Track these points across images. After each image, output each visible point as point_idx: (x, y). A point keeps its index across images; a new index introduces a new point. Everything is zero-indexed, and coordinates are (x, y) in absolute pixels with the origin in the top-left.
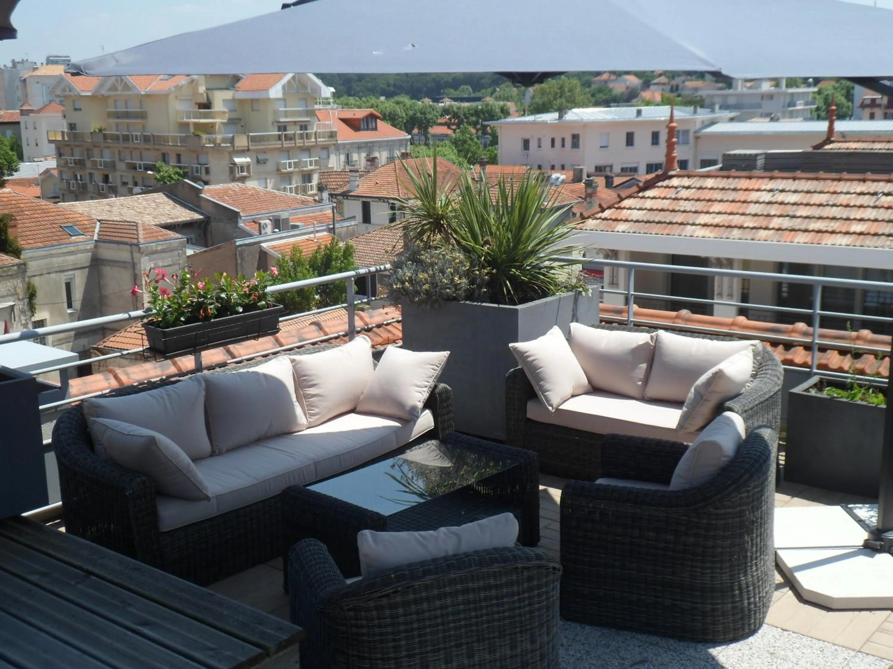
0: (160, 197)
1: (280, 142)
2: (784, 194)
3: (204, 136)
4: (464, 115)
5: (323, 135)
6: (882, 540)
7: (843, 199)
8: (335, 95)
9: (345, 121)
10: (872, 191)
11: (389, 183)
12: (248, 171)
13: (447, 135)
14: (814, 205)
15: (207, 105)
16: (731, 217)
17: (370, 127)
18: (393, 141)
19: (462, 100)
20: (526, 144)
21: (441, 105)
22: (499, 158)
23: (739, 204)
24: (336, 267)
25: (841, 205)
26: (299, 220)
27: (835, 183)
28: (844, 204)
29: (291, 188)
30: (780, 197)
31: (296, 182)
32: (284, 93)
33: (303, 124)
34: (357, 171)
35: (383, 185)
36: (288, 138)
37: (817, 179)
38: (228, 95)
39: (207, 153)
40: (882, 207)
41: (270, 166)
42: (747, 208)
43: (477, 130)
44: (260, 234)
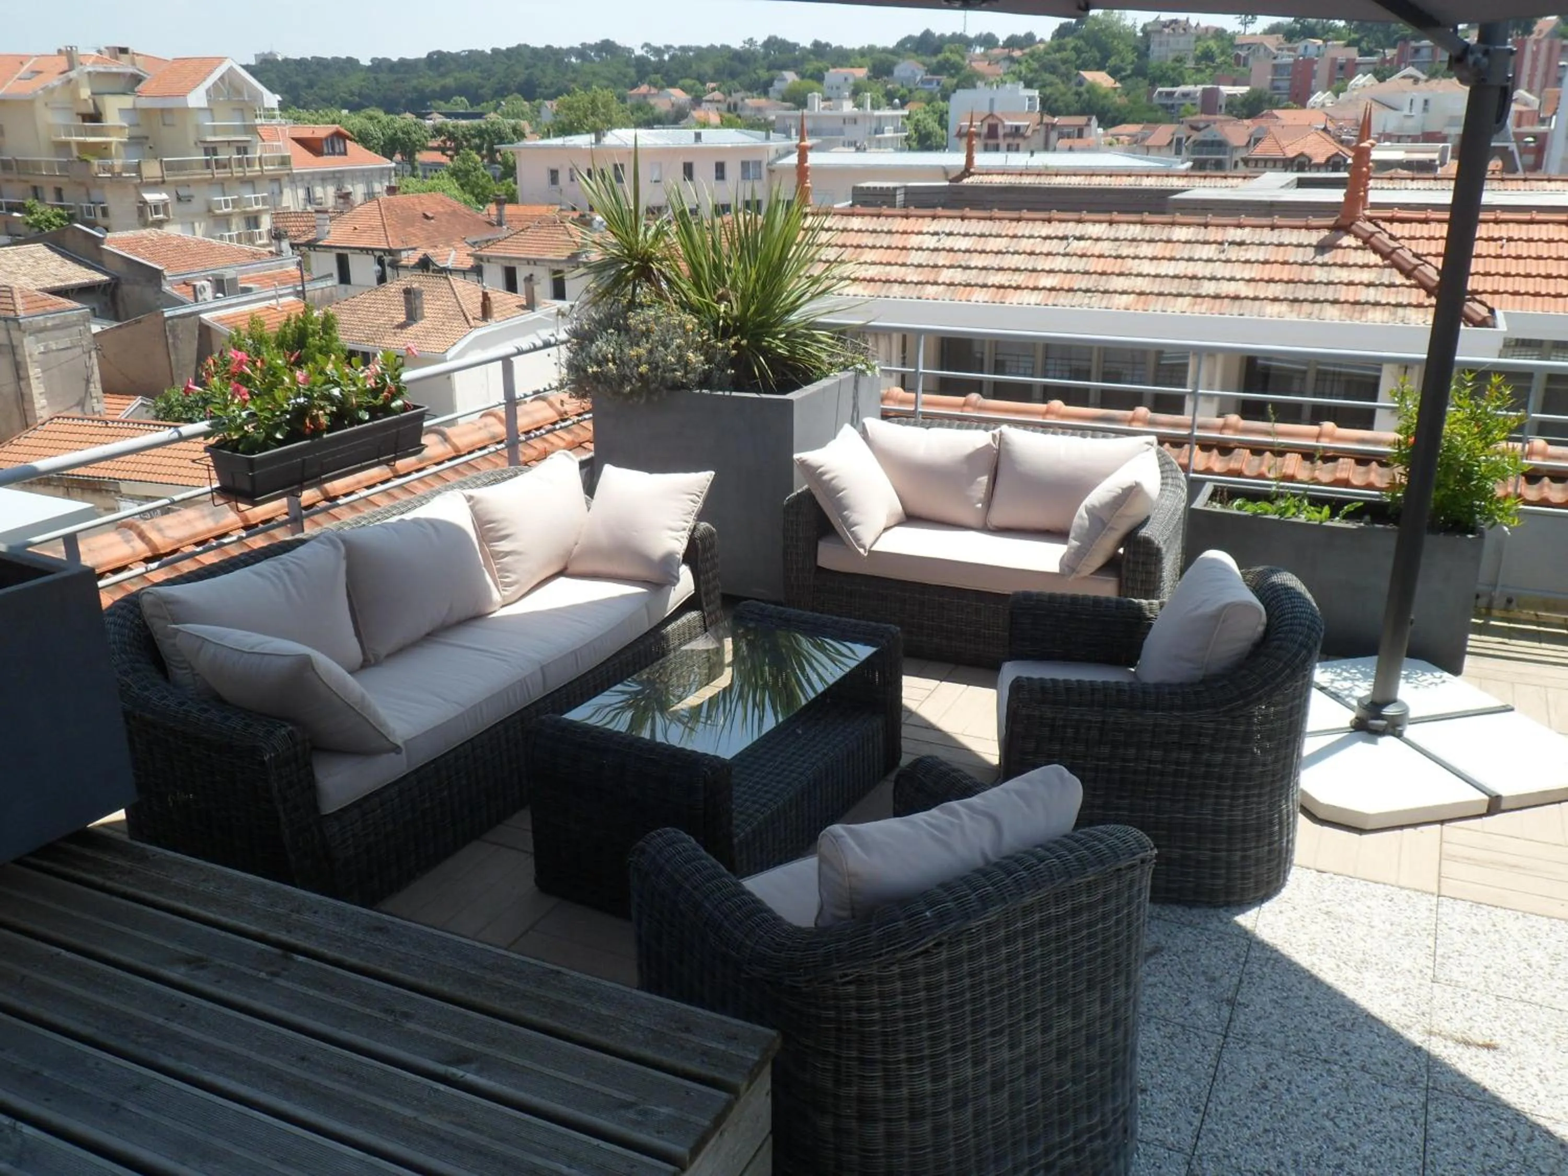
0: (39, 250)
1: (209, 171)
2: (951, 238)
3: (95, 162)
4: (464, 136)
5: (271, 161)
6: (1382, 717)
7: (1026, 245)
8: (283, 106)
9: (301, 141)
10: (1061, 235)
11: (373, 229)
12: (166, 213)
13: (441, 165)
14: (992, 252)
15: (95, 117)
16: (888, 268)
17: (337, 150)
18: (371, 170)
19: (457, 116)
20: (554, 174)
21: (428, 123)
22: (519, 193)
23: (897, 252)
24: (314, 346)
25: (1024, 253)
26: (249, 280)
27: (1014, 224)
28: (1028, 251)
29: (230, 237)
30: (948, 242)
31: (237, 227)
32: (209, 101)
33: (240, 144)
34: (326, 212)
35: (365, 232)
36: (220, 165)
37: (991, 219)
38: (127, 102)
39: (102, 187)
40: (1075, 254)
41: (198, 204)
42: (907, 256)
43: (483, 158)
44: (196, 300)
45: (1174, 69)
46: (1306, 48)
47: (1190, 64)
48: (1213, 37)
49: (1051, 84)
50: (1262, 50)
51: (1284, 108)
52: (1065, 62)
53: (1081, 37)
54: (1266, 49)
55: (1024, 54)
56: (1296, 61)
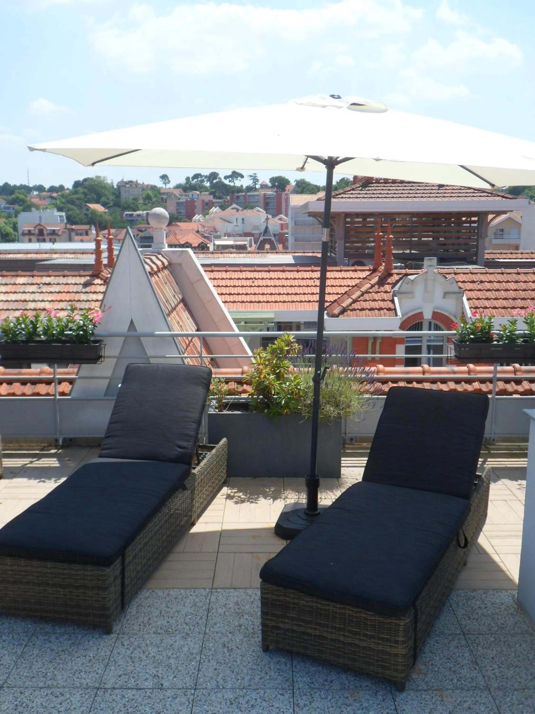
45: (133, 204)
46: (193, 195)
47: (141, 201)
48: (150, 189)
49: (72, 210)
50: (173, 196)
51: (183, 222)
52: (78, 199)
53: (85, 188)
54: (175, 195)
55: (58, 195)
56: (187, 201)
